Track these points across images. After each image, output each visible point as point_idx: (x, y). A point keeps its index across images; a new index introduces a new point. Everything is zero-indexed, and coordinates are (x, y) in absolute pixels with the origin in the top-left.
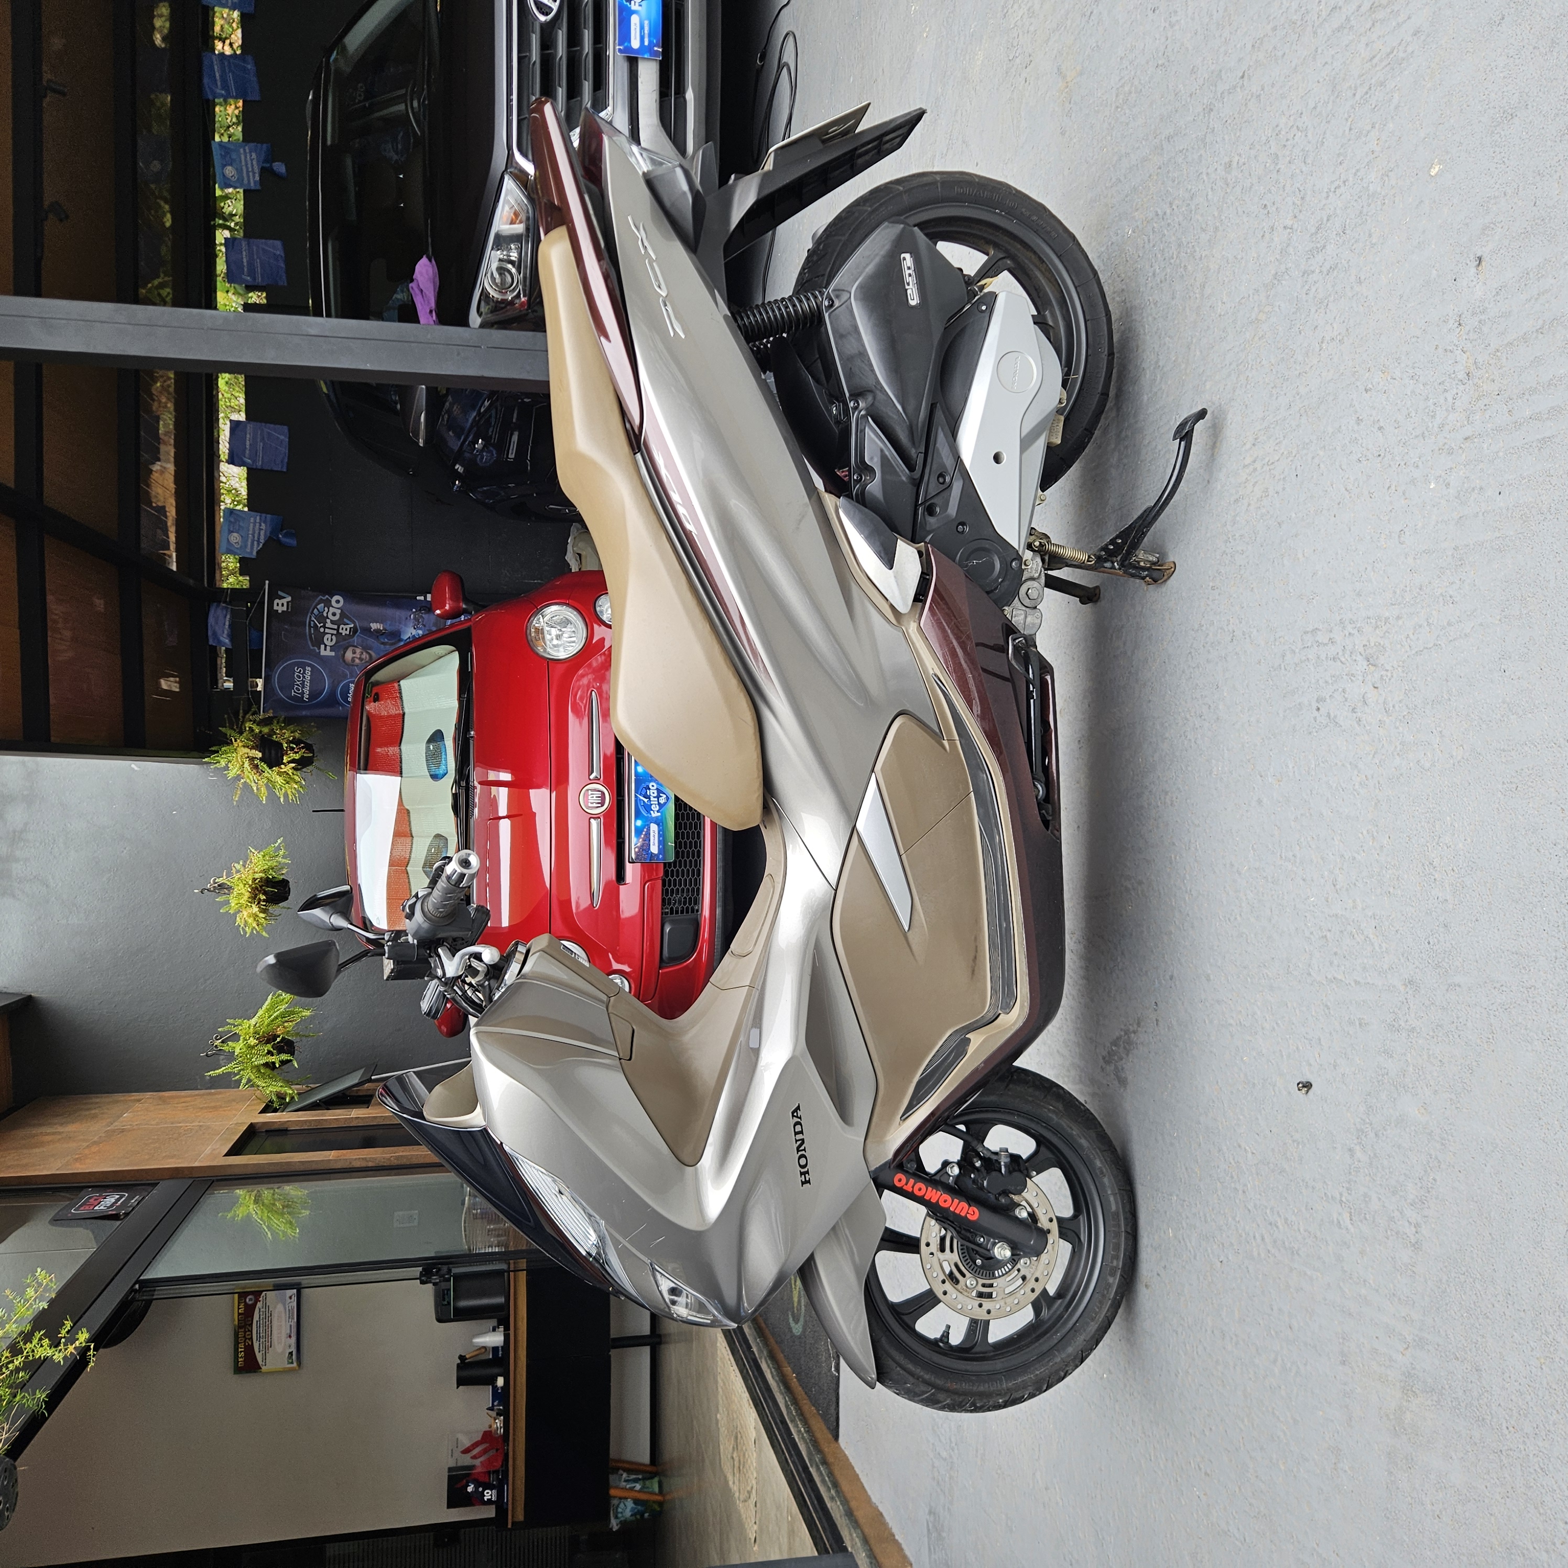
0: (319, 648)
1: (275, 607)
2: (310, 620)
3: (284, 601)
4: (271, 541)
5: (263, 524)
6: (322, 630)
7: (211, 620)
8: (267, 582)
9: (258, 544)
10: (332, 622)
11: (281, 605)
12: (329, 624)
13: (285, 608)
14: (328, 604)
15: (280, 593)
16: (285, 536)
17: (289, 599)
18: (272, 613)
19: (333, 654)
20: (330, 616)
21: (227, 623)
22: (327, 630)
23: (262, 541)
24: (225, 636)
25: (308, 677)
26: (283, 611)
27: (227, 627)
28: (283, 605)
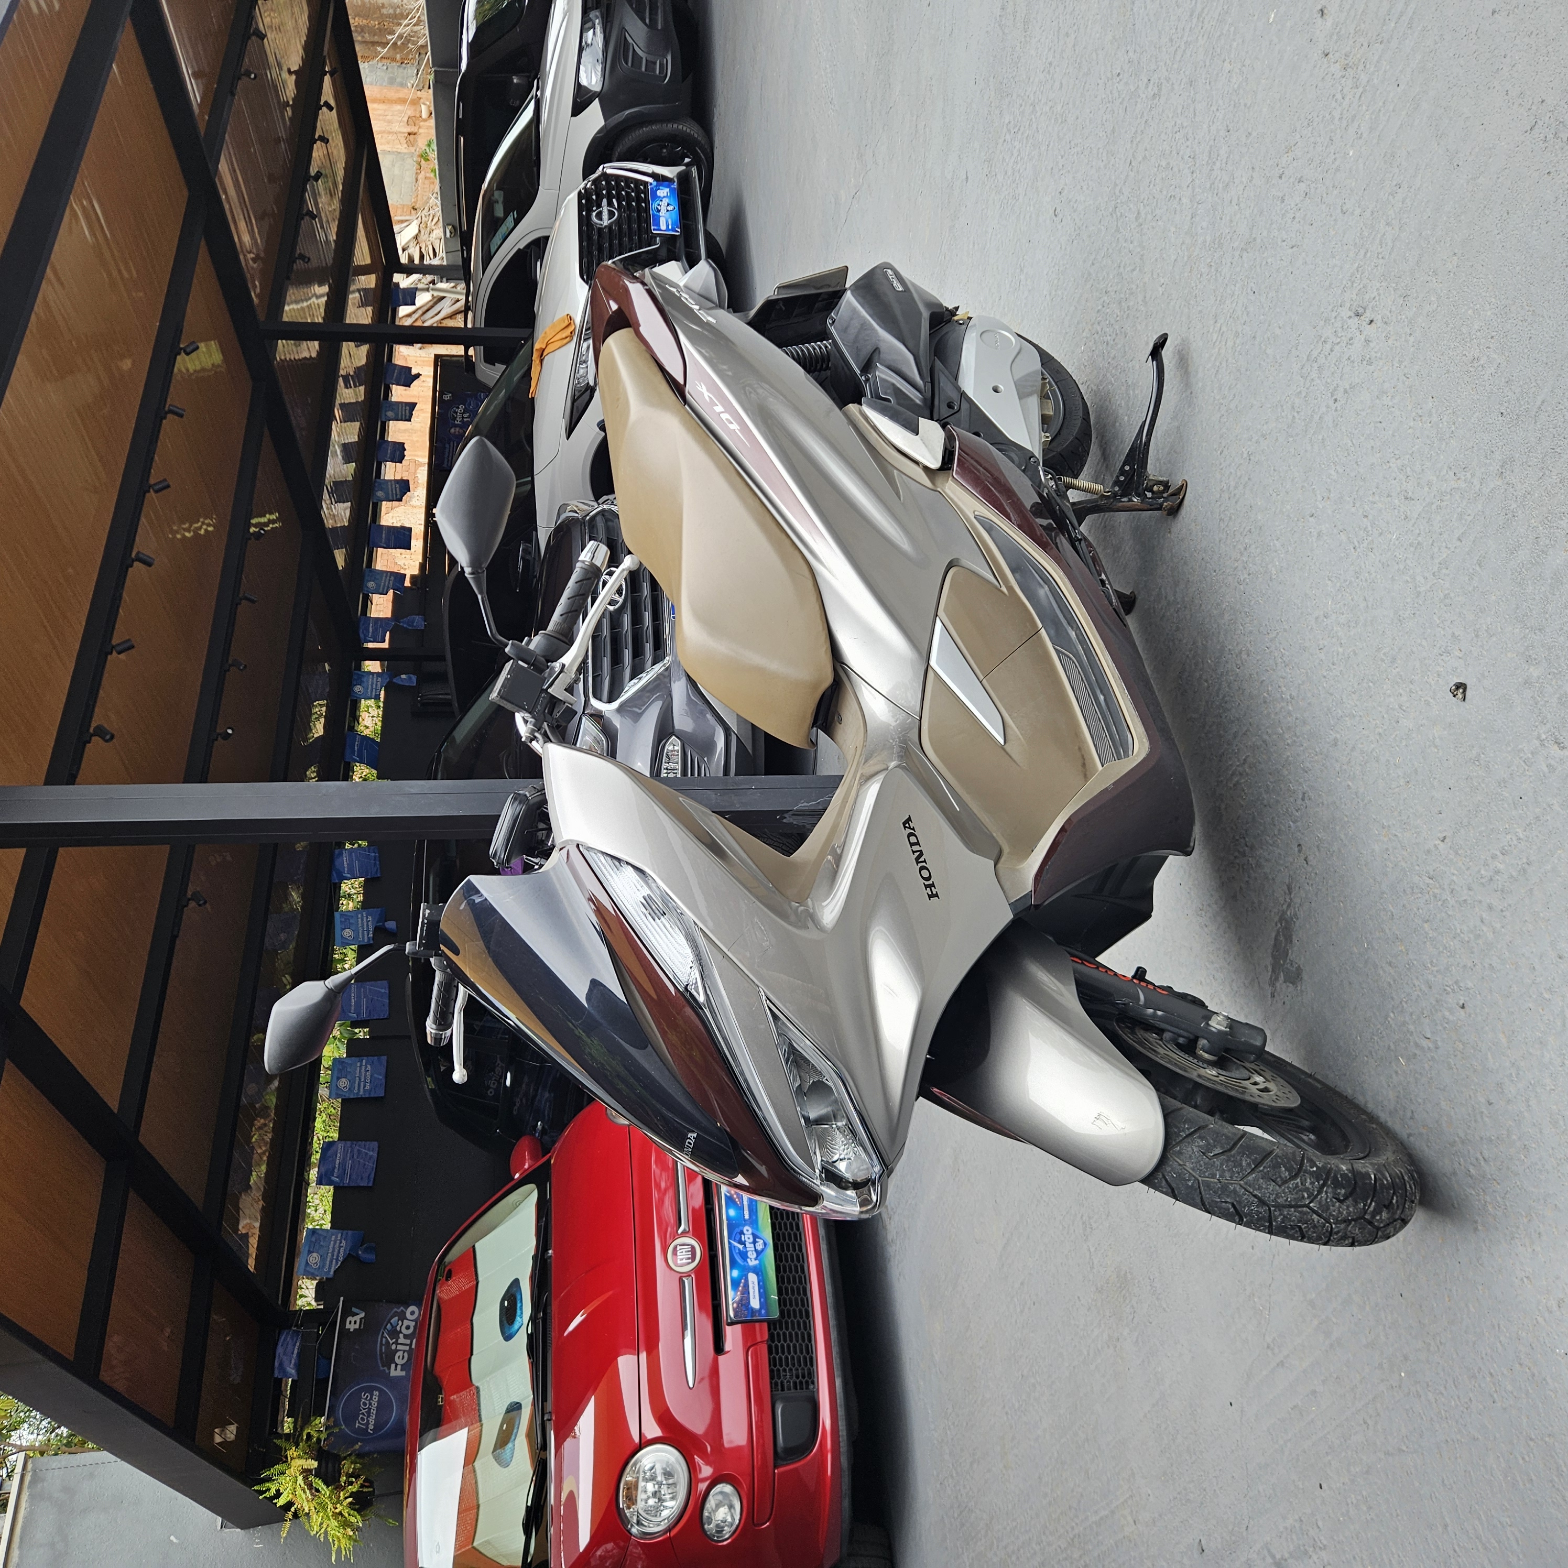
0: (389, 1369)
1: (348, 1326)
2: (382, 1337)
3: (357, 1318)
4: (351, 1258)
5: (344, 1242)
6: (393, 1347)
7: (280, 1350)
8: (342, 1298)
9: (337, 1263)
10: (406, 1337)
11: (353, 1323)
12: (401, 1340)
13: (357, 1326)
14: (403, 1317)
15: (354, 1310)
16: (365, 1251)
17: (362, 1315)
18: (344, 1331)
19: (404, 1373)
20: (404, 1331)
21: (296, 1351)
22: (399, 1347)
23: (341, 1259)
24: (292, 1366)
25: (375, 1404)
26: (355, 1330)
27: (295, 1356)
28: (355, 1322)
